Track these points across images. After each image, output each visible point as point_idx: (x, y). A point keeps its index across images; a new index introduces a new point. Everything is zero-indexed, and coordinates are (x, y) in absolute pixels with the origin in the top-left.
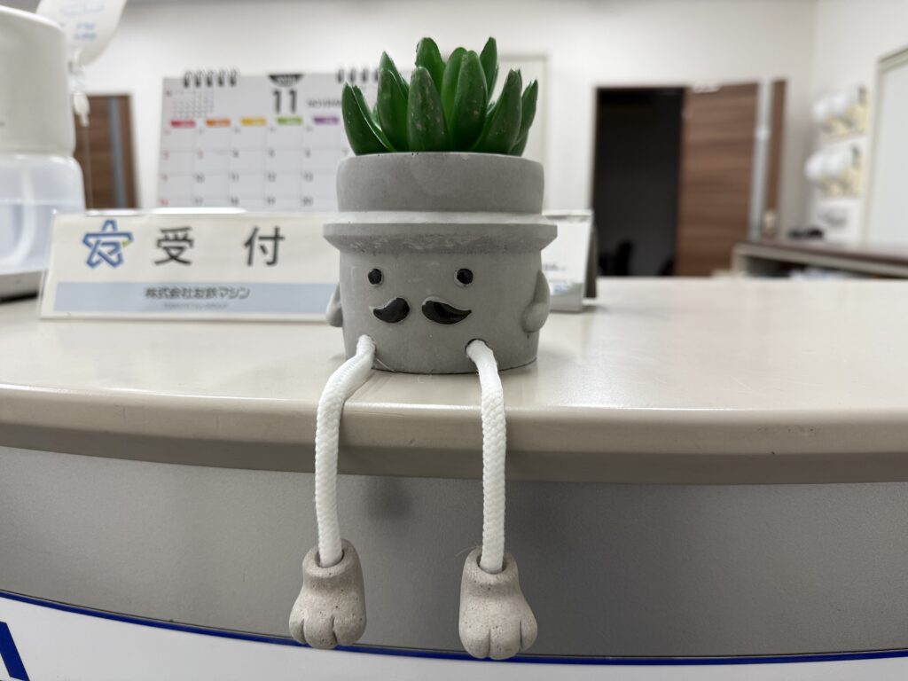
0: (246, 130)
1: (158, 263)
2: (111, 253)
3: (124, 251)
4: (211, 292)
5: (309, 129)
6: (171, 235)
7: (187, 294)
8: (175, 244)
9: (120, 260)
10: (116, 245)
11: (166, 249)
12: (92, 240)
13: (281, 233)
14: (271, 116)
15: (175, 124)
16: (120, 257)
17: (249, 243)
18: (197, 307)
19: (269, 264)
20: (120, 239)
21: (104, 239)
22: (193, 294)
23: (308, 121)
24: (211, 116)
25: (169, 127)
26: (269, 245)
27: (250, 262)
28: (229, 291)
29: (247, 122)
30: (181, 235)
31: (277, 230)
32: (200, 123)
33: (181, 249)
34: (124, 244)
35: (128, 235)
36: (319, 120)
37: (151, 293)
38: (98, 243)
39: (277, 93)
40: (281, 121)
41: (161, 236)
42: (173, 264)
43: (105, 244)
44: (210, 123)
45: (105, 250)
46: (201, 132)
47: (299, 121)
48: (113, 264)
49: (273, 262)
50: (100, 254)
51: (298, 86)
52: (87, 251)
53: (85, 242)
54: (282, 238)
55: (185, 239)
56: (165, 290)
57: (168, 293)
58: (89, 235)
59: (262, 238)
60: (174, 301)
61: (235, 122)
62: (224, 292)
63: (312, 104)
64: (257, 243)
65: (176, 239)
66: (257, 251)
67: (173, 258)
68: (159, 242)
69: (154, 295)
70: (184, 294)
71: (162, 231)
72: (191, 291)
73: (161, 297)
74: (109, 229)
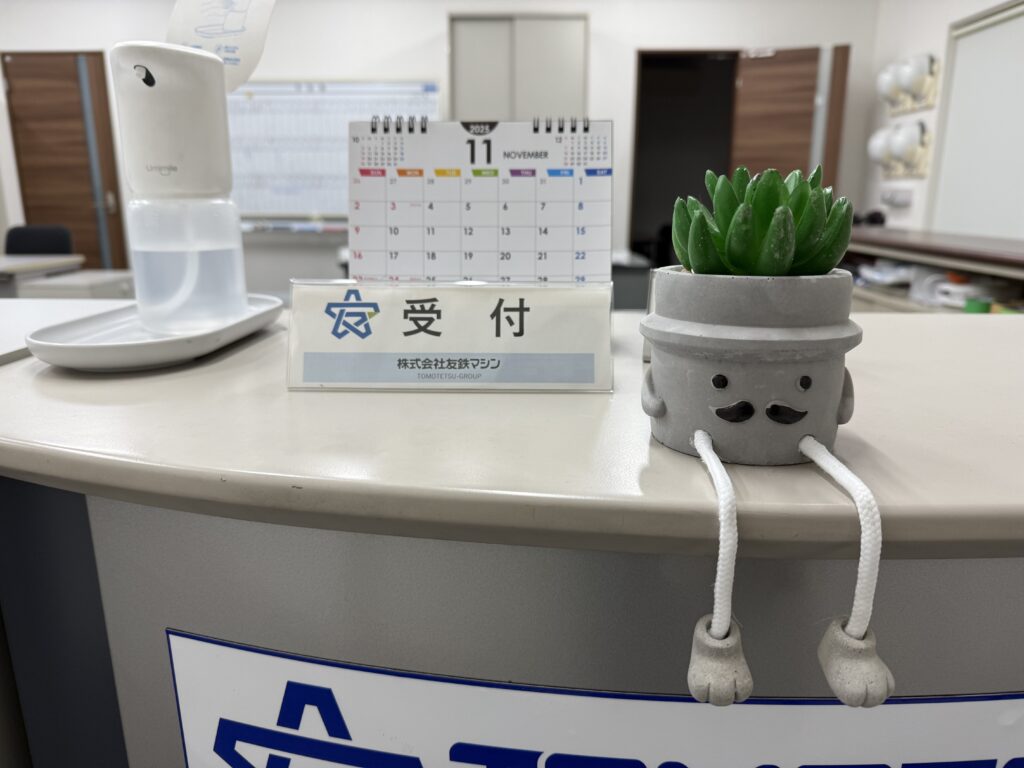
0: (439, 180)
1: (407, 334)
2: (358, 324)
3: (370, 321)
4: (464, 363)
5: (506, 181)
6: (417, 307)
7: (440, 365)
8: (422, 315)
9: (368, 332)
10: (362, 315)
11: (415, 320)
12: (336, 311)
13: (525, 306)
14: (467, 168)
15: (365, 172)
16: (367, 326)
17: (496, 314)
18: (452, 377)
19: (516, 335)
20: (367, 310)
21: (348, 310)
22: (445, 365)
23: (505, 173)
24: (402, 165)
25: (358, 175)
26: (515, 316)
27: (498, 334)
28: (481, 362)
29: (441, 173)
30: (427, 306)
31: (522, 301)
32: (391, 172)
33: (431, 320)
34: (371, 315)
35: (375, 306)
36: (515, 173)
37: (402, 363)
38: (342, 312)
39: (472, 143)
40: (477, 173)
41: (408, 307)
42: (422, 334)
43: (349, 314)
44: (402, 173)
45: (352, 320)
46: (393, 181)
47: (496, 173)
48: (363, 336)
49: (520, 333)
50: (345, 324)
51: (492, 136)
52: (333, 321)
53: (328, 311)
54: (528, 309)
55: (431, 310)
56: (417, 360)
57: (420, 363)
58: (330, 306)
59: (506, 310)
60: (428, 371)
61: (429, 173)
62: (475, 363)
63: (507, 155)
64: (503, 315)
65: (423, 310)
66: (504, 322)
67: (421, 329)
68: (406, 313)
69: (406, 365)
70: (436, 365)
71: (408, 302)
72: (442, 362)
73: (413, 367)
74: (353, 299)
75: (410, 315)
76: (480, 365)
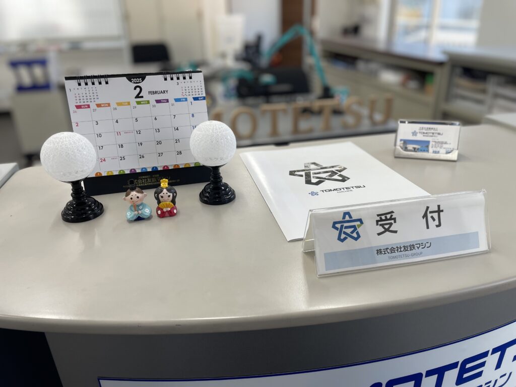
8: (386, 222)
9: (359, 236)
10: (354, 227)
11: (382, 225)
12: (338, 226)
13: (441, 209)
16: (358, 233)
17: (425, 216)
18: (407, 256)
19: (437, 226)
20: (356, 224)
21: (346, 225)
22: (402, 249)
26: (435, 215)
27: (428, 227)
28: (422, 245)
30: (388, 216)
31: (439, 206)
33: (391, 224)
34: (359, 226)
35: (360, 220)
37: (379, 252)
38: (342, 226)
41: (378, 218)
43: (346, 227)
45: (349, 231)
48: (356, 239)
49: (439, 225)
50: (345, 233)
53: (334, 227)
54: (442, 211)
55: (391, 219)
56: (387, 249)
57: (388, 251)
58: (335, 223)
59: (431, 212)
60: (393, 254)
62: (418, 246)
64: (429, 215)
65: (386, 219)
67: (386, 230)
68: (377, 221)
69: (381, 252)
70: (397, 250)
71: (378, 215)
72: (400, 248)
73: (385, 253)
74: (347, 218)
75: (380, 223)
76: (421, 247)
